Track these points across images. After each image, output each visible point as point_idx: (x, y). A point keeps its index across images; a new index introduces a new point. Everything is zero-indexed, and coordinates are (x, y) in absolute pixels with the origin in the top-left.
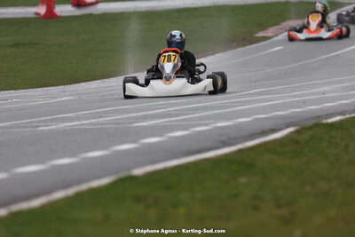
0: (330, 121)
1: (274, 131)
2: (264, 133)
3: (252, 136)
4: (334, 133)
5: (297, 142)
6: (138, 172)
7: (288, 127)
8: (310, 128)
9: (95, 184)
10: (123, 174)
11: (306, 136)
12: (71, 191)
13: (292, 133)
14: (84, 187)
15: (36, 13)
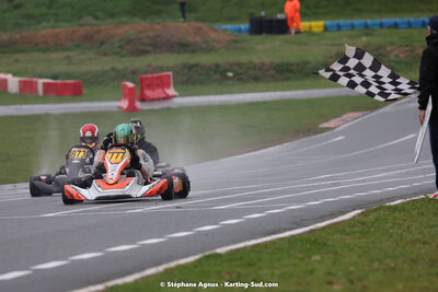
0: (392, 204)
1: (343, 213)
2: (333, 215)
3: (322, 219)
4: (396, 214)
5: (363, 224)
6: (221, 250)
7: (354, 210)
8: (375, 210)
9: (182, 261)
10: (207, 253)
11: (372, 217)
12: (161, 268)
13: (359, 214)
14: (172, 264)
15: (120, 107)
